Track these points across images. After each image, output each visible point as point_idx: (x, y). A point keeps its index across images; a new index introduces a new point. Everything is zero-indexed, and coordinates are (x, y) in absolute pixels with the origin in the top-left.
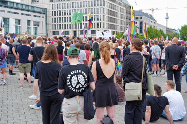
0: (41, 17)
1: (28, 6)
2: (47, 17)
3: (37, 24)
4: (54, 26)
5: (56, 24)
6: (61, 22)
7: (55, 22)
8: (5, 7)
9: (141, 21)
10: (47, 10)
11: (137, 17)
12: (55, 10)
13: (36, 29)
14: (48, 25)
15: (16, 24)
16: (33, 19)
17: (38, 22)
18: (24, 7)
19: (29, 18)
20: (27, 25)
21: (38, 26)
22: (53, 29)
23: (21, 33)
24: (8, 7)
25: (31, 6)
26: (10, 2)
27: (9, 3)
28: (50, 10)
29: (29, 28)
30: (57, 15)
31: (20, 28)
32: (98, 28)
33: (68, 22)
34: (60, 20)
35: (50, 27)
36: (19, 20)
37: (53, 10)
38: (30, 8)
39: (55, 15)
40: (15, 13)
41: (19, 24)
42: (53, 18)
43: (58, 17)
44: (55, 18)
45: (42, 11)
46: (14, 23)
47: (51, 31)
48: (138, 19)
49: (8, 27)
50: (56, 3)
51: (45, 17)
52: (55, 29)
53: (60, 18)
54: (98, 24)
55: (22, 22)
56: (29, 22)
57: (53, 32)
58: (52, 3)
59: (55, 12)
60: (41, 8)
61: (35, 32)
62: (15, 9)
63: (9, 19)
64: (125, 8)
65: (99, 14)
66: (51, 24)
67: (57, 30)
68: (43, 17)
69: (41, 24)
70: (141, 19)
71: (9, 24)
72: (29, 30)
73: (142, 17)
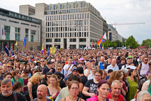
0: (37, 27)
1: (27, 17)
2: (42, 27)
3: (34, 33)
4: (47, 34)
5: (49, 32)
6: (53, 32)
7: (48, 31)
8: (7, 16)
9: (111, 32)
10: (41, 21)
11: (109, 29)
12: (49, 21)
13: (32, 37)
14: (43, 33)
15: (16, 32)
16: (30, 28)
17: (35, 31)
18: (23, 17)
19: (27, 27)
20: (26, 33)
21: (35, 34)
22: (46, 37)
23: (20, 40)
24: (9, 17)
25: (29, 17)
26: (12, 12)
27: (10, 13)
28: (44, 22)
29: (27, 36)
30: (50, 25)
31: (19, 36)
32: (86, 36)
33: (59, 31)
34: (53, 30)
35: (44, 36)
36: (19, 29)
37: (47, 21)
38: (28, 19)
39: (49, 26)
40: (15, 22)
41: (19, 32)
42: (46, 28)
43: (51, 27)
44: (49, 28)
45: (37, 22)
46: (15, 31)
47: (44, 39)
48: (110, 31)
49: (9, 35)
50: (50, 16)
51: (40, 27)
52: (48, 37)
53: (53, 28)
54: (85, 33)
55: (21, 30)
56: (27, 30)
57: (46, 39)
58: (46, 16)
59: (49, 23)
60: (37, 19)
61: (32, 39)
62: (16, 18)
63: (9, 27)
64: (102, 22)
65: (87, 25)
66: (45, 33)
67: (50, 38)
68: (39, 27)
69: (37, 33)
70: (111, 31)
71: (10, 32)
72: (27, 37)
73: (111, 29)
